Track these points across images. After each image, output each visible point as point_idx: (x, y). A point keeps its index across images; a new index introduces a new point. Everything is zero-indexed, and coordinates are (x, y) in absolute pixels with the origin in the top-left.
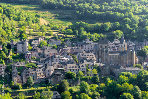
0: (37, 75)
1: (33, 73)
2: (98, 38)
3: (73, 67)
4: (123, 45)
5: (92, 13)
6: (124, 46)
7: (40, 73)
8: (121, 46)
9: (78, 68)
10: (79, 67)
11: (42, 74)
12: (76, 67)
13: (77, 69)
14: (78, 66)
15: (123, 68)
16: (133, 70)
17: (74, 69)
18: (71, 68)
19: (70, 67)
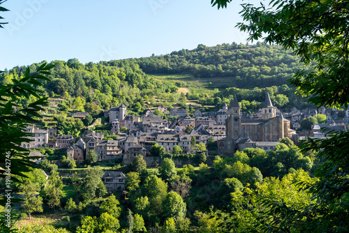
0: (108, 149)
1: (101, 146)
2: (246, 106)
3: (167, 139)
4: (268, 110)
5: (257, 77)
6: (270, 111)
7: (113, 147)
8: (264, 112)
9: (176, 141)
10: (179, 140)
11: (116, 148)
12: (173, 139)
13: (174, 143)
14: (176, 139)
15: (251, 142)
16: (270, 145)
17: (168, 143)
18: (163, 141)
19: (162, 139)
